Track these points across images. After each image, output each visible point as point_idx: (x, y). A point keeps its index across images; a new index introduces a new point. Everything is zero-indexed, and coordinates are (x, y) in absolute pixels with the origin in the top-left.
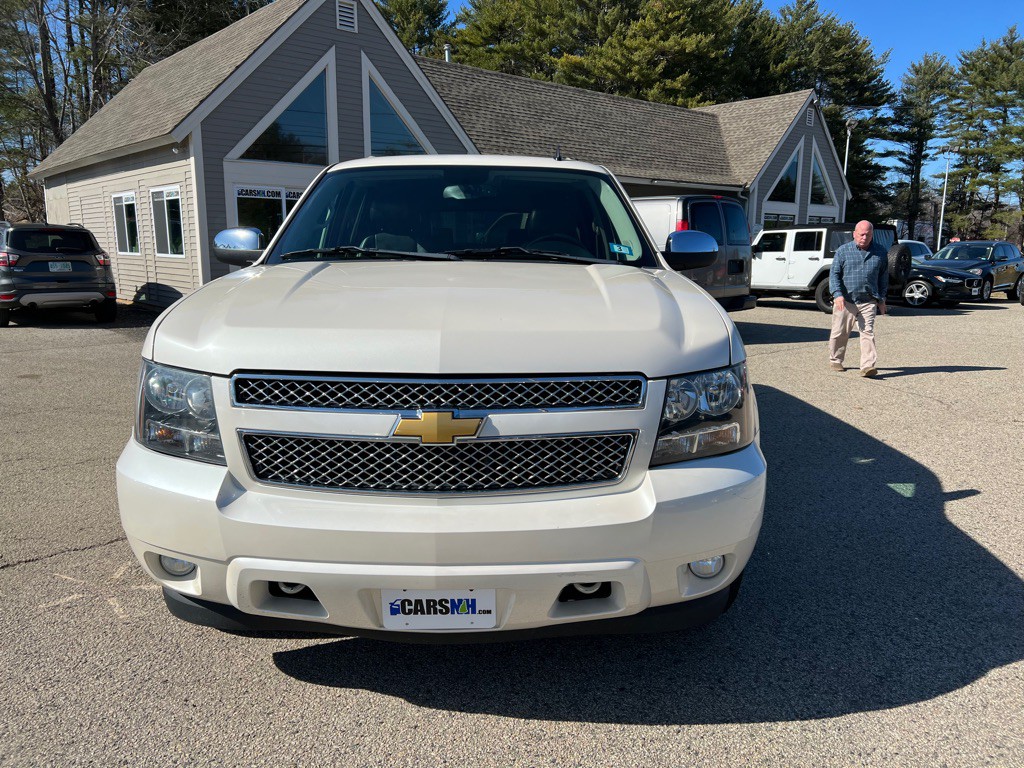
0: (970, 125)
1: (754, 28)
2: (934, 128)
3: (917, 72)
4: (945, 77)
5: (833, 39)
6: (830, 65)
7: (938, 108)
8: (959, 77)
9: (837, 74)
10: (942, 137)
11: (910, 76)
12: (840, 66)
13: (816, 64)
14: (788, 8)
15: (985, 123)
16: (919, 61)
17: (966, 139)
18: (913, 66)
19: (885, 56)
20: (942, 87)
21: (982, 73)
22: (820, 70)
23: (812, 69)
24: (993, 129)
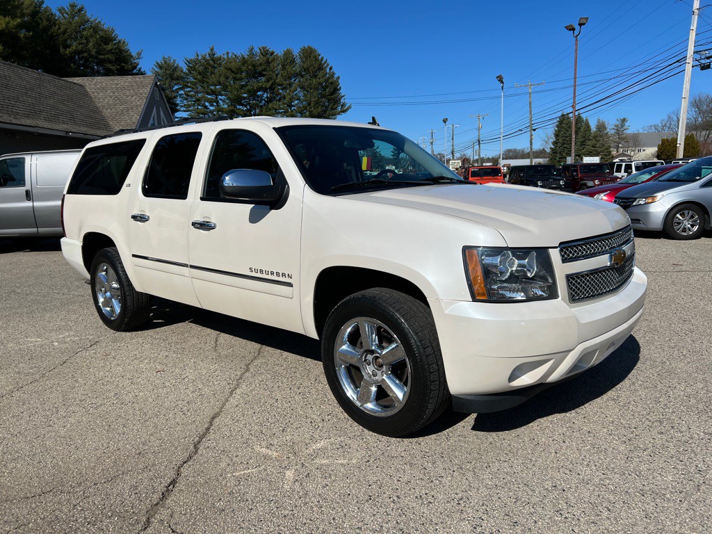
0: (199, 105)
1: (41, 19)
2: (177, 105)
3: (161, 67)
4: (178, 73)
5: (101, 37)
6: (104, 55)
7: (178, 92)
8: (187, 74)
9: (110, 62)
10: (184, 111)
11: (157, 70)
12: (110, 56)
13: (93, 52)
14: (64, 9)
15: (207, 104)
16: (160, 61)
17: (198, 113)
18: (157, 63)
19: (139, 54)
20: (178, 80)
21: (200, 73)
22: (97, 58)
23: (91, 56)
24: (212, 108)
